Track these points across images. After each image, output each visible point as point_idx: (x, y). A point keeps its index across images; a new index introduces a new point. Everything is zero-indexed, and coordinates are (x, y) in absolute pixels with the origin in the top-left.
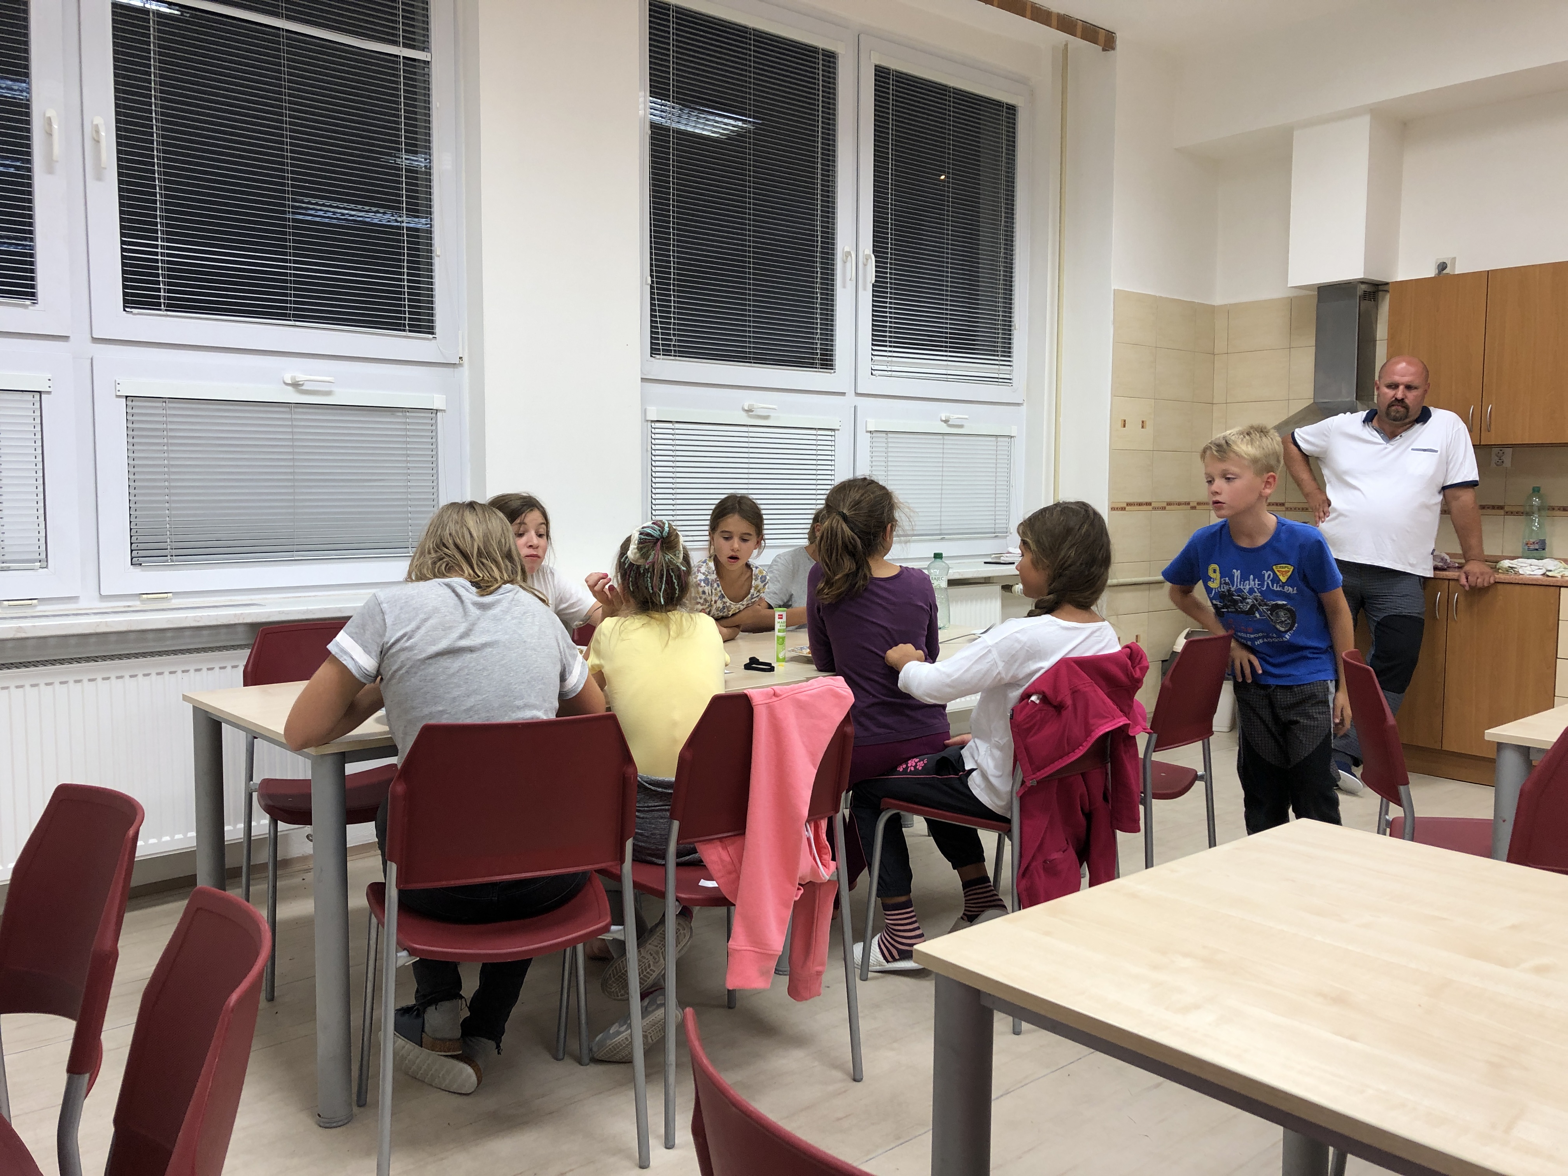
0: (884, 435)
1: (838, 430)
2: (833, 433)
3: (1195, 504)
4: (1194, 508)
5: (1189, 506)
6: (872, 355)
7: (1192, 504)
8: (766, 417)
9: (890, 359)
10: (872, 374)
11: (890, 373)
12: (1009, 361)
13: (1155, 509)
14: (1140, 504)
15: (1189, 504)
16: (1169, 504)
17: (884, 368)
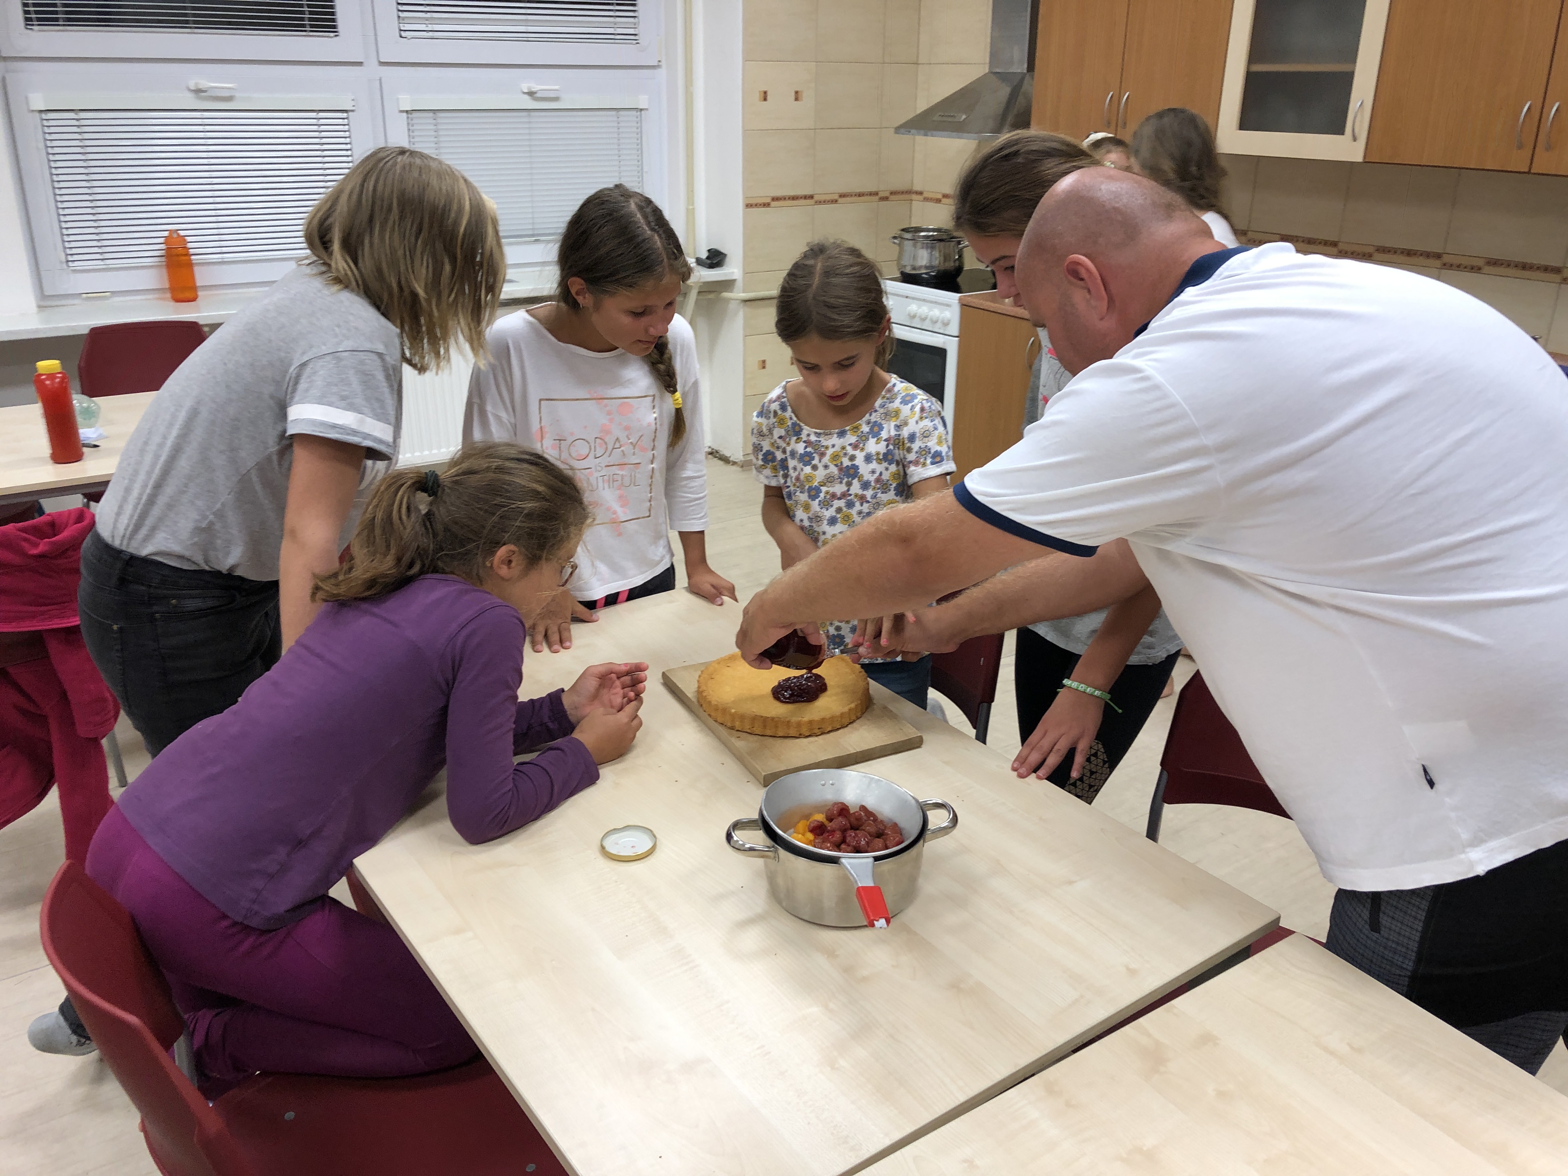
0: (431, 114)
1: (353, 111)
2: (345, 115)
3: (887, 194)
4: (886, 199)
5: (877, 197)
6: (399, 11)
7: (881, 194)
8: (230, 99)
9: (429, 15)
10: (401, 37)
11: (431, 34)
12: (634, 11)
13: (819, 202)
14: (794, 198)
15: (876, 194)
16: (842, 196)
17: (423, 27)
